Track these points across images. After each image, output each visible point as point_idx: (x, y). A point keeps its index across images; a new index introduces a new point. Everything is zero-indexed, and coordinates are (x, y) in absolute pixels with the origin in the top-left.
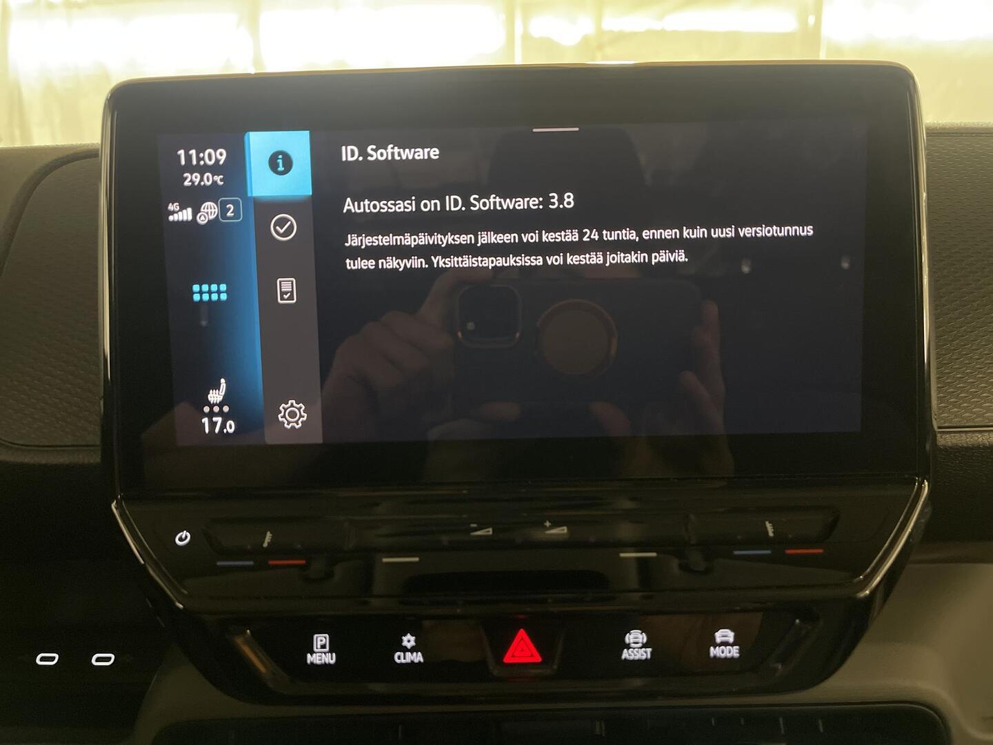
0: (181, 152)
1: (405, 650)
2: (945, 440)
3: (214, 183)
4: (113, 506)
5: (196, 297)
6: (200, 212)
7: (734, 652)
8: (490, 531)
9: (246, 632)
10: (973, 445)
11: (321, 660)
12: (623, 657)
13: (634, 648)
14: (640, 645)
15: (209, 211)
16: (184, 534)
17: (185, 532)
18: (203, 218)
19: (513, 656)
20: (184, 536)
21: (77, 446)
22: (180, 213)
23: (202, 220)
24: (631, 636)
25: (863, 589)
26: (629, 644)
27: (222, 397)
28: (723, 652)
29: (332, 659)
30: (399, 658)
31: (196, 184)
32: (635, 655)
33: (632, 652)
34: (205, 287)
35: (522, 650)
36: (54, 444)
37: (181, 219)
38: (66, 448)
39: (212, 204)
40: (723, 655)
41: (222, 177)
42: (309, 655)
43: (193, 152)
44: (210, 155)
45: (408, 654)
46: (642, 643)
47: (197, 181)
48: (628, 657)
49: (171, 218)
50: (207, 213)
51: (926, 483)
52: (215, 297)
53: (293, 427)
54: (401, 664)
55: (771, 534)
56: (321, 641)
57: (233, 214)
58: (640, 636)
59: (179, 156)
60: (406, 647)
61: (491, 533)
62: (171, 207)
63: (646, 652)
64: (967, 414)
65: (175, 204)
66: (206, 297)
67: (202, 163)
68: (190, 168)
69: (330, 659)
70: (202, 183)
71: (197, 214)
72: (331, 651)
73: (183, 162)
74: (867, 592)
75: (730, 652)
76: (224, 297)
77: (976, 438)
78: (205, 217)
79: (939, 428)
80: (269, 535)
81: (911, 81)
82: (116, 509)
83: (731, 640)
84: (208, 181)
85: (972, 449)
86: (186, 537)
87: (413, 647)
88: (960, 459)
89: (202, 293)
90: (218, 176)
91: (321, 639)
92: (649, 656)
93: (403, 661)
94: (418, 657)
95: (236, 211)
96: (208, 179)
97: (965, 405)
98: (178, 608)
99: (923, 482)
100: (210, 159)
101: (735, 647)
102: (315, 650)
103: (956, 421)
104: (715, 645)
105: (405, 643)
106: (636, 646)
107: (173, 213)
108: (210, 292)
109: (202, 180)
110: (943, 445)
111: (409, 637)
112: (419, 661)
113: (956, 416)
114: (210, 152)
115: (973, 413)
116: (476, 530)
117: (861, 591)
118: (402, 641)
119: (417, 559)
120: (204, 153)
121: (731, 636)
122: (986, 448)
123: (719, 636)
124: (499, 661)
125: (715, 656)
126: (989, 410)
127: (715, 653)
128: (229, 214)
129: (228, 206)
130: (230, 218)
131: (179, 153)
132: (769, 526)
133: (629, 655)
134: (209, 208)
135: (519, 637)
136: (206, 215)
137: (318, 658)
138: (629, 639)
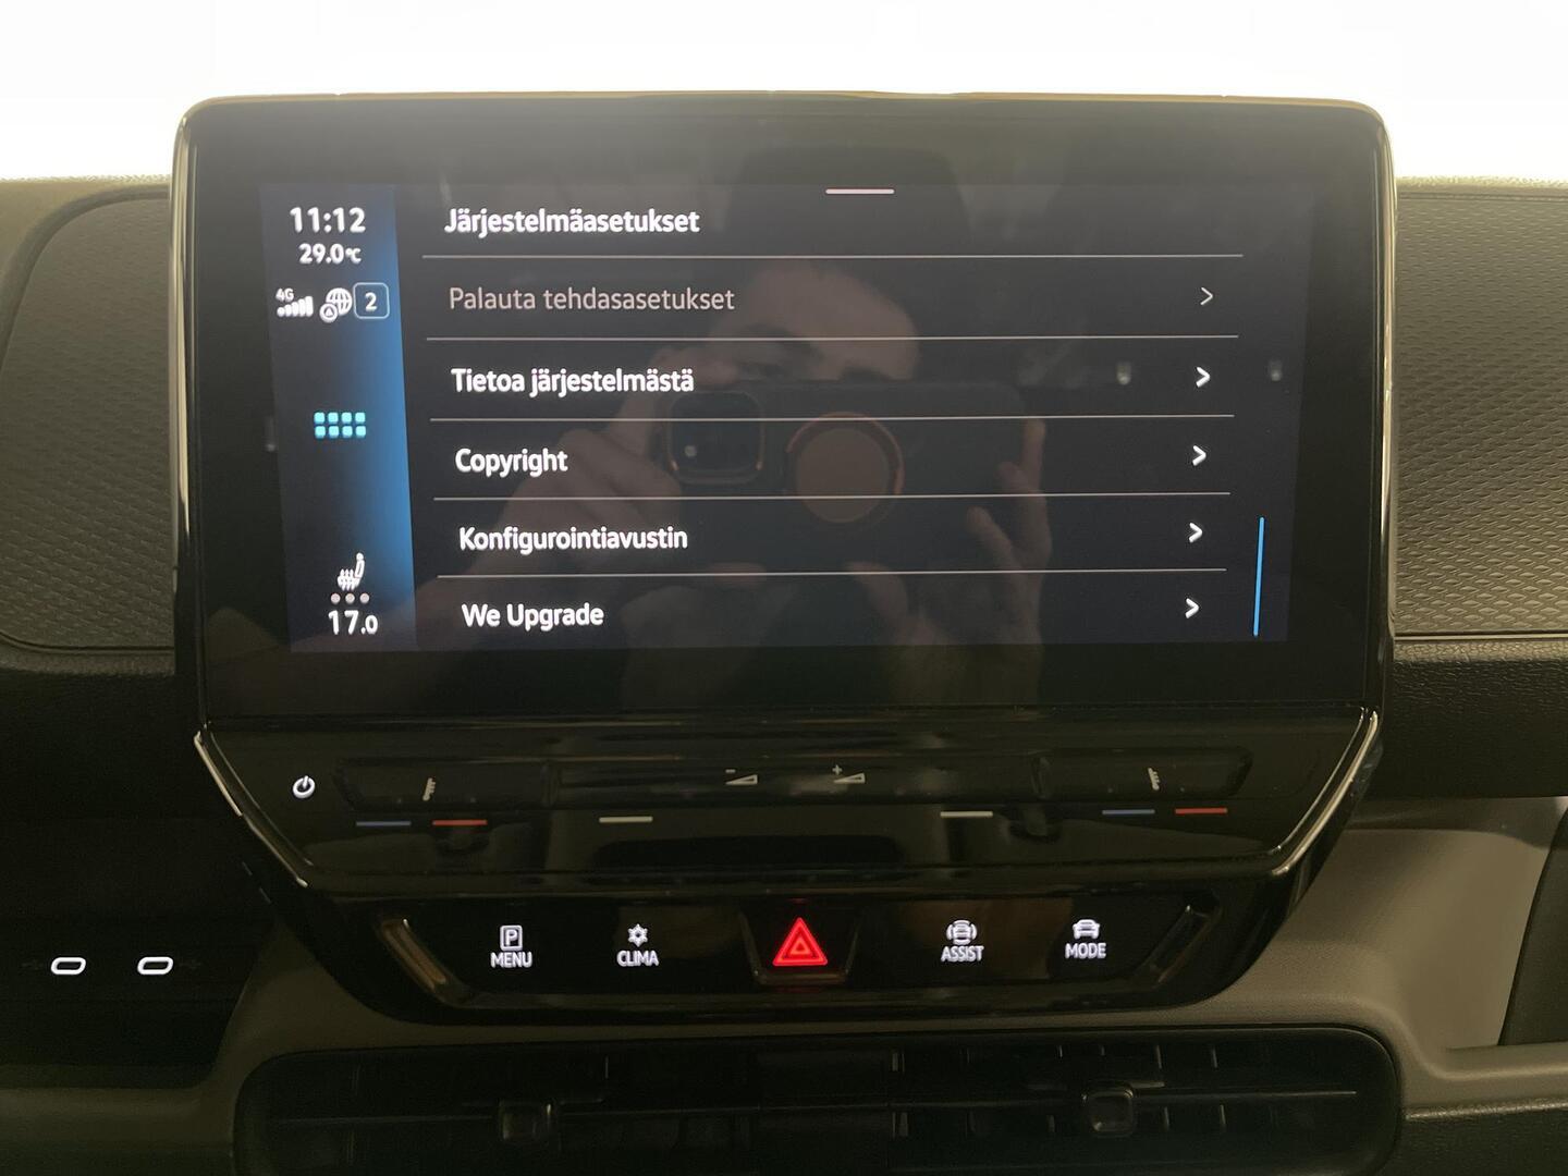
0: (296, 212)
1: (632, 947)
2: (1405, 653)
3: (347, 259)
4: (197, 740)
5: (320, 432)
6: (325, 303)
7: (1100, 950)
8: (754, 779)
9: (403, 923)
10: (1446, 660)
11: (511, 961)
12: (943, 958)
13: (959, 946)
14: (967, 941)
15: (339, 302)
16: (306, 780)
17: (306, 778)
18: (329, 312)
19: (786, 956)
20: (305, 785)
21: (126, 648)
22: (294, 304)
23: (328, 316)
24: (955, 929)
25: (1280, 864)
26: (952, 940)
27: (359, 581)
28: (1083, 951)
29: (527, 960)
30: (624, 958)
31: (319, 260)
32: (961, 956)
33: (957, 951)
34: (333, 417)
35: (800, 948)
36: (92, 644)
37: (296, 313)
38: (112, 652)
39: (343, 291)
40: (1083, 956)
41: (359, 250)
42: (493, 955)
43: (314, 212)
45: (637, 954)
46: (970, 938)
47: (320, 257)
48: (950, 958)
49: (281, 312)
50: (336, 305)
51: (1376, 716)
52: (347, 431)
54: (627, 967)
55: (1156, 787)
56: (511, 935)
57: (375, 308)
58: (968, 929)
59: (293, 218)
60: (633, 944)
61: (756, 782)
62: (281, 295)
63: (976, 952)
64: (1438, 616)
65: (288, 290)
66: (334, 432)
67: (328, 228)
68: (313, 238)
69: (524, 960)
70: (328, 260)
71: (321, 306)
72: (525, 950)
73: (299, 227)
74: (1287, 868)
75: (1093, 951)
77: (1451, 651)
78: (333, 311)
79: (1398, 635)
80: (430, 786)
81: (1380, 131)
82: (202, 744)
83: (1095, 934)
84: (337, 256)
85: (1443, 666)
86: (309, 786)
87: (643, 944)
88: (1426, 679)
90: (353, 248)
91: (510, 933)
92: (980, 958)
93: (630, 964)
94: (651, 958)
95: (380, 303)
96: (338, 254)
97: (1438, 602)
98: (300, 886)
99: (1371, 715)
101: (1100, 944)
102: (502, 947)
103: (1424, 626)
104: (1073, 941)
105: (633, 938)
106: (962, 942)
107: (284, 303)
108: (340, 424)
109: (328, 254)
110: (1402, 660)
111: (638, 928)
112: (654, 964)
113: (1424, 619)
114: (339, 212)
115: (1449, 614)
116: (734, 777)
117: (1277, 867)
118: (628, 935)
119: (649, 819)
120: (331, 214)
121: (1094, 928)
122: (1464, 664)
123: (1079, 929)
124: (767, 962)
125: (1072, 957)
126: (1471, 610)
127: (1072, 952)
128: (369, 307)
129: (367, 295)
130: (371, 313)
131: (293, 212)
132: (1152, 774)
133: (952, 955)
134: (339, 297)
135: (795, 930)
136: (334, 308)
137: (506, 959)
138: (952, 932)
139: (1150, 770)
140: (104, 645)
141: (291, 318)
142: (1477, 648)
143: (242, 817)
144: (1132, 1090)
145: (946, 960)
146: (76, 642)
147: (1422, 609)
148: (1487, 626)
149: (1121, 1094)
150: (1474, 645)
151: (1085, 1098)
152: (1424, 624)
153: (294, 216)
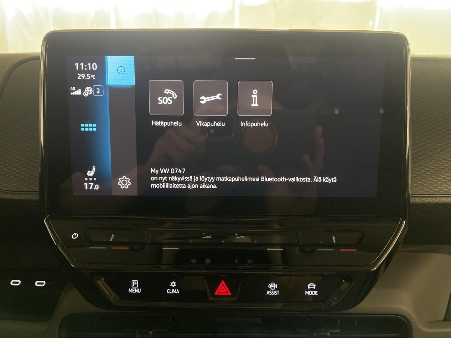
0: (77, 64)
1: (171, 288)
2: (415, 200)
4: (45, 220)
5: (83, 129)
6: (85, 91)
7: (316, 293)
9: (102, 279)
10: (428, 203)
11: (135, 291)
13: (272, 290)
14: (275, 289)
15: (89, 91)
16: (75, 234)
17: (76, 233)
18: (86, 94)
20: (75, 235)
21: (29, 192)
22: (76, 91)
23: (85, 95)
25: (373, 267)
27: (93, 174)
28: (311, 293)
29: (139, 291)
30: (169, 291)
31: (83, 78)
32: (273, 293)
34: (87, 125)
35: (223, 289)
36: (19, 190)
37: (76, 94)
38: (25, 192)
39: (90, 88)
40: (311, 294)
41: (95, 76)
42: (129, 289)
43: (82, 64)
45: (173, 290)
46: (275, 288)
47: (83, 77)
49: (72, 94)
50: (88, 92)
51: (404, 222)
52: (91, 129)
53: (125, 188)
54: (170, 294)
55: (334, 242)
56: (135, 283)
57: (99, 93)
58: (275, 285)
60: (172, 287)
61: (211, 238)
62: (72, 89)
63: (277, 292)
64: (426, 189)
65: (73, 87)
66: (87, 129)
67: (86, 69)
68: (81, 71)
69: (138, 291)
70: (86, 79)
71: (83, 92)
73: (77, 69)
74: (376, 269)
75: (314, 293)
76: (95, 129)
77: (430, 200)
78: (87, 94)
81: (406, 41)
82: (46, 222)
83: (314, 288)
85: (427, 204)
87: (175, 287)
88: (422, 209)
89: (85, 127)
90: (93, 75)
91: (135, 282)
92: (278, 294)
94: (177, 292)
95: (101, 91)
96: (88, 76)
97: (425, 185)
98: (73, 267)
99: (403, 221)
101: (316, 291)
102: (132, 287)
104: (308, 290)
105: (172, 285)
106: (273, 289)
107: (73, 91)
108: (88, 127)
109: (86, 76)
110: (415, 203)
111: (173, 282)
113: (421, 190)
114: (89, 64)
115: (429, 188)
116: (205, 236)
118: (170, 284)
119: (178, 248)
120: (87, 65)
121: (314, 286)
122: (434, 204)
123: (309, 286)
124: (213, 293)
125: (307, 294)
126: (436, 187)
127: (307, 293)
128: (97, 93)
129: (97, 89)
130: (98, 94)
131: (76, 64)
132: (334, 238)
133: (270, 293)
135: (221, 284)
136: (87, 93)
137: (133, 290)
138: (270, 286)
140: (22, 190)
142: (438, 199)
143: (57, 246)
144: (329, 332)
145: (268, 294)
146: (15, 189)
147: (421, 187)
148: (441, 192)
149: (325, 334)
150: (437, 199)
151: (314, 335)
152: (421, 191)
153: (76, 65)
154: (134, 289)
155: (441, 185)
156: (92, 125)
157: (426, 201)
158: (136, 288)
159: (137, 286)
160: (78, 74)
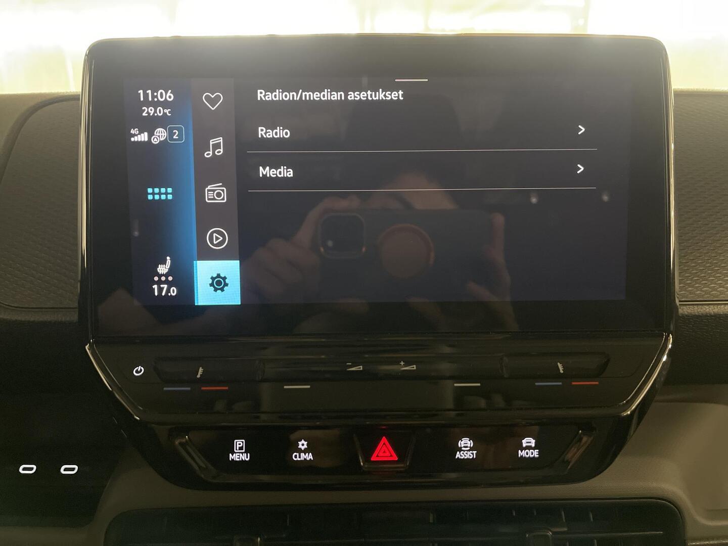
0: (141, 92)
1: (300, 451)
2: (684, 310)
4: (87, 347)
5: (150, 197)
6: (154, 135)
7: (536, 453)
8: (361, 368)
9: (186, 437)
10: (702, 314)
11: (240, 458)
12: (456, 457)
13: (464, 451)
14: (469, 448)
15: (160, 135)
16: (139, 368)
18: (155, 140)
19: (377, 456)
20: (139, 370)
21: (57, 308)
22: (139, 136)
23: (155, 141)
24: (462, 442)
26: (461, 447)
27: (167, 270)
28: (527, 454)
29: (247, 458)
30: (296, 457)
31: (151, 115)
32: (466, 456)
33: (463, 454)
34: (157, 190)
35: (384, 451)
36: (41, 306)
37: (139, 140)
38: (50, 310)
39: (162, 129)
40: (528, 456)
41: (170, 110)
42: (231, 455)
43: (149, 92)
44: (161, 94)
45: (302, 454)
46: (470, 447)
47: (152, 113)
48: (460, 457)
49: (132, 139)
50: (159, 136)
51: (671, 336)
52: (163, 197)
54: (297, 460)
55: (562, 372)
56: (240, 444)
57: (177, 137)
58: (469, 442)
60: (301, 449)
62: (132, 131)
63: (473, 454)
64: (698, 292)
65: (136, 129)
66: (157, 197)
67: (156, 99)
68: (147, 103)
69: (245, 457)
70: (156, 114)
71: (152, 136)
72: (246, 451)
73: (142, 99)
74: (629, 413)
75: (532, 454)
76: (170, 197)
77: (705, 309)
78: (157, 139)
79: (680, 301)
80: (201, 370)
82: (89, 349)
83: (533, 445)
84: (160, 113)
85: (702, 316)
86: (141, 370)
87: (305, 449)
88: (693, 323)
89: (155, 194)
90: (167, 109)
91: (239, 443)
92: (475, 457)
93: (299, 459)
94: (309, 457)
95: (180, 135)
96: (160, 112)
97: (697, 285)
98: (136, 420)
99: (669, 336)
100: (162, 97)
101: (536, 451)
102: (235, 451)
103: (690, 297)
104: (523, 449)
105: (300, 446)
106: (466, 448)
107: (134, 135)
108: (160, 194)
109: (155, 112)
110: (682, 314)
111: (303, 442)
112: (310, 459)
113: (691, 293)
115: (704, 291)
116: (351, 366)
117: (624, 411)
118: (298, 445)
119: (309, 387)
120: (157, 93)
121: (533, 442)
122: (711, 316)
123: (525, 442)
124: (367, 459)
125: (522, 456)
126: (714, 289)
127: (522, 454)
128: (175, 137)
129: (174, 131)
130: (175, 140)
131: (139, 92)
132: (560, 365)
133: (461, 456)
134: (160, 132)
135: (382, 443)
137: (237, 457)
138: (461, 444)
139: (559, 364)
140: (47, 306)
141: (137, 142)
142: (717, 307)
144: (551, 531)
145: (458, 458)
146: (33, 305)
147: (690, 289)
148: (722, 297)
149: (545, 533)
150: (715, 307)
151: (527, 536)
153: (140, 94)
154: (239, 455)
155: (721, 286)
156: (166, 190)
157: (699, 310)
158: (242, 453)
159: (243, 450)
160: (143, 108)
